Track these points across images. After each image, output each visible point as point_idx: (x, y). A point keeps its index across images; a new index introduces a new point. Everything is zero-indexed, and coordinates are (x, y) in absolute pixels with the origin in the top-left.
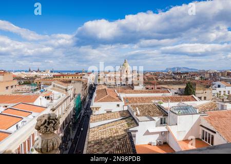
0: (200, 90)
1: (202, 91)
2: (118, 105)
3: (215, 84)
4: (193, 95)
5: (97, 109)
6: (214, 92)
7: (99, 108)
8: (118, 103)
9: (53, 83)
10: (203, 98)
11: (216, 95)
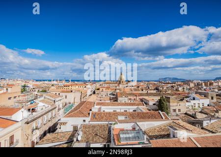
0: (174, 102)
1: (175, 104)
2: (84, 121)
3: (190, 97)
4: (160, 111)
5: (64, 124)
6: (188, 104)
7: (66, 123)
8: (84, 119)
9: (44, 96)
10: (177, 111)
11: (190, 108)
